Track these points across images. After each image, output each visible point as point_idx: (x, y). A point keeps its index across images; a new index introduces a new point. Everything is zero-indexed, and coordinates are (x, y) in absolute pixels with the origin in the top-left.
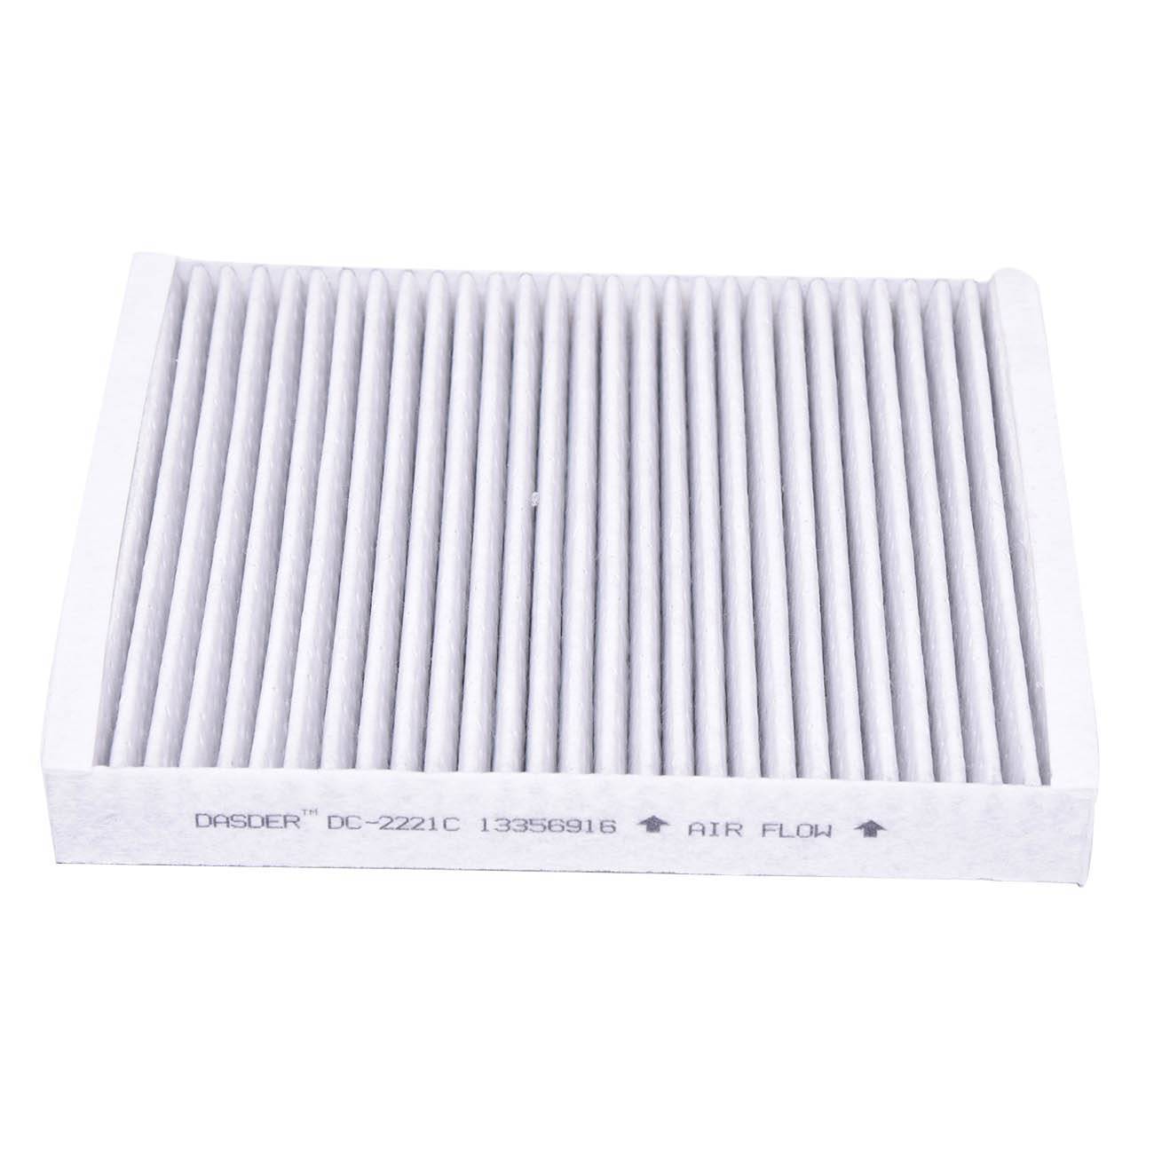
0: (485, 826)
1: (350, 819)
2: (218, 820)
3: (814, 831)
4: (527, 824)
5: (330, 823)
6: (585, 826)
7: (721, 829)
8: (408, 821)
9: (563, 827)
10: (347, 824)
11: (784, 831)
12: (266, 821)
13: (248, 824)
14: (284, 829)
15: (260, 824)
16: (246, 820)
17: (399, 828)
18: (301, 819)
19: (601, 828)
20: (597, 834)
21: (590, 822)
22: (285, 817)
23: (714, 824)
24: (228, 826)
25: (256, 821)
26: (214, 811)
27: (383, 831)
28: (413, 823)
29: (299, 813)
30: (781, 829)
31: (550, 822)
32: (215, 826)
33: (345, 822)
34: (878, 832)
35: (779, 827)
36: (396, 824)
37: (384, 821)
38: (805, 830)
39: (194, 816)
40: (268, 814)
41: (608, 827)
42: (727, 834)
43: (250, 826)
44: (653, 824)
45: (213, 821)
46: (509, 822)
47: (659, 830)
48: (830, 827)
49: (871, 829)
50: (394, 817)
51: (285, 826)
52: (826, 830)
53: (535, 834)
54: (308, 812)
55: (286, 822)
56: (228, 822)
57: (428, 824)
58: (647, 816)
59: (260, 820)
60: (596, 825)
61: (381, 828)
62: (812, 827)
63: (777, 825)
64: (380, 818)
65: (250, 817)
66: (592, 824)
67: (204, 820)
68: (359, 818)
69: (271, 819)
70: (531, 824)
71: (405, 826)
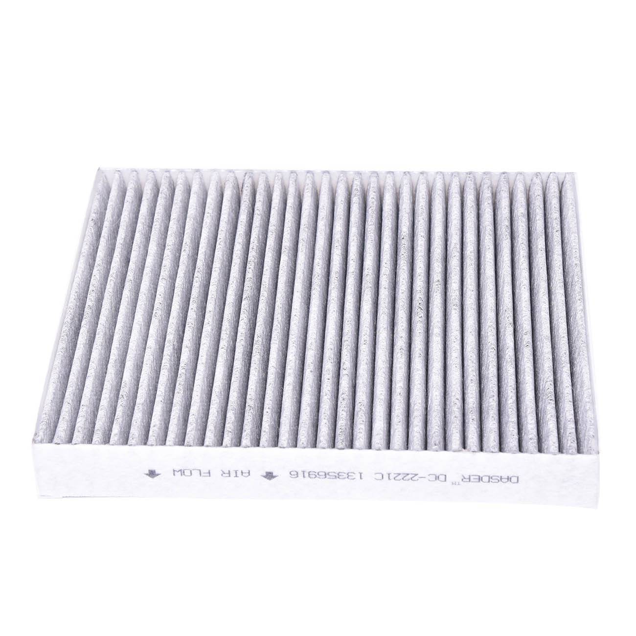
0: (361, 476)
1: (434, 479)
2: (507, 480)
3: (182, 472)
4: (338, 476)
5: (445, 478)
6: (306, 475)
7: (233, 474)
8: (403, 479)
9: (318, 474)
10: (436, 477)
11: (199, 472)
12: (480, 479)
13: (490, 478)
14: (471, 475)
15: (483, 478)
16: (491, 480)
17: (408, 474)
18: (461, 480)
19: (297, 474)
20: (300, 471)
21: (304, 476)
22: (470, 481)
23: (236, 476)
24: (501, 477)
25: (486, 479)
26: (509, 484)
27: (416, 473)
28: (400, 477)
29: (461, 483)
30: (200, 474)
31: (326, 477)
32: (508, 477)
33: (437, 478)
34: (148, 473)
35: (202, 475)
36: (410, 476)
37: (416, 478)
38: (187, 473)
39: (519, 482)
40: (479, 483)
41: (294, 474)
42: (229, 471)
43: (489, 477)
44: (270, 476)
45: (509, 479)
46: (348, 477)
47: (267, 473)
48: (174, 474)
49: (152, 474)
50: (410, 480)
51: (470, 476)
52: (176, 473)
53: (333, 471)
54: (457, 483)
55: (470, 479)
56: (501, 479)
57: (392, 477)
58: (273, 480)
59: (483, 480)
60: (301, 475)
61: (417, 474)
62: (184, 474)
63: (203, 476)
64: (418, 480)
65: (489, 481)
66: (302, 475)
67: (514, 479)
68: (429, 480)
69: (478, 480)
70: (336, 476)
71: (405, 475)
